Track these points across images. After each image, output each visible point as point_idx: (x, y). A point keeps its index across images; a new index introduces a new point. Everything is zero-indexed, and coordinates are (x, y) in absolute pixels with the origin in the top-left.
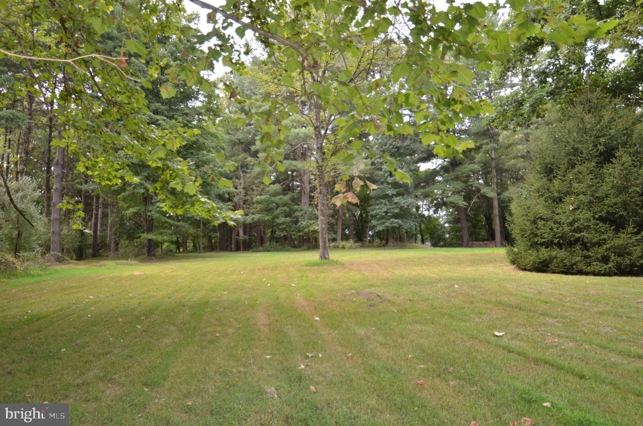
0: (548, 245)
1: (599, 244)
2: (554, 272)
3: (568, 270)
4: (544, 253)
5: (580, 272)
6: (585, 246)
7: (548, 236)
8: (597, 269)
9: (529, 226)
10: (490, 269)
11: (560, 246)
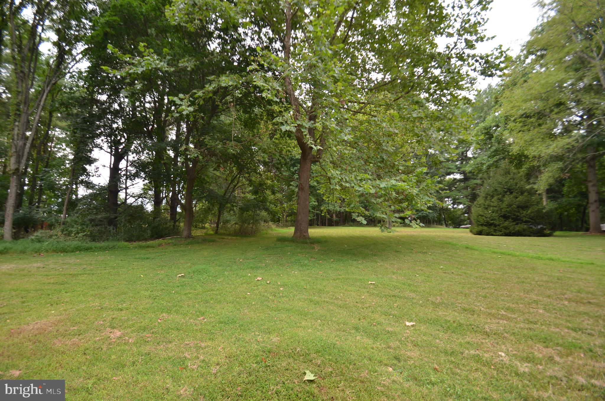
0: (482, 225)
1: (499, 225)
2: (484, 235)
3: (488, 234)
4: (480, 228)
5: (492, 235)
6: (495, 226)
7: (482, 221)
8: (498, 234)
9: (476, 217)
10: (463, 234)
11: (486, 225)
